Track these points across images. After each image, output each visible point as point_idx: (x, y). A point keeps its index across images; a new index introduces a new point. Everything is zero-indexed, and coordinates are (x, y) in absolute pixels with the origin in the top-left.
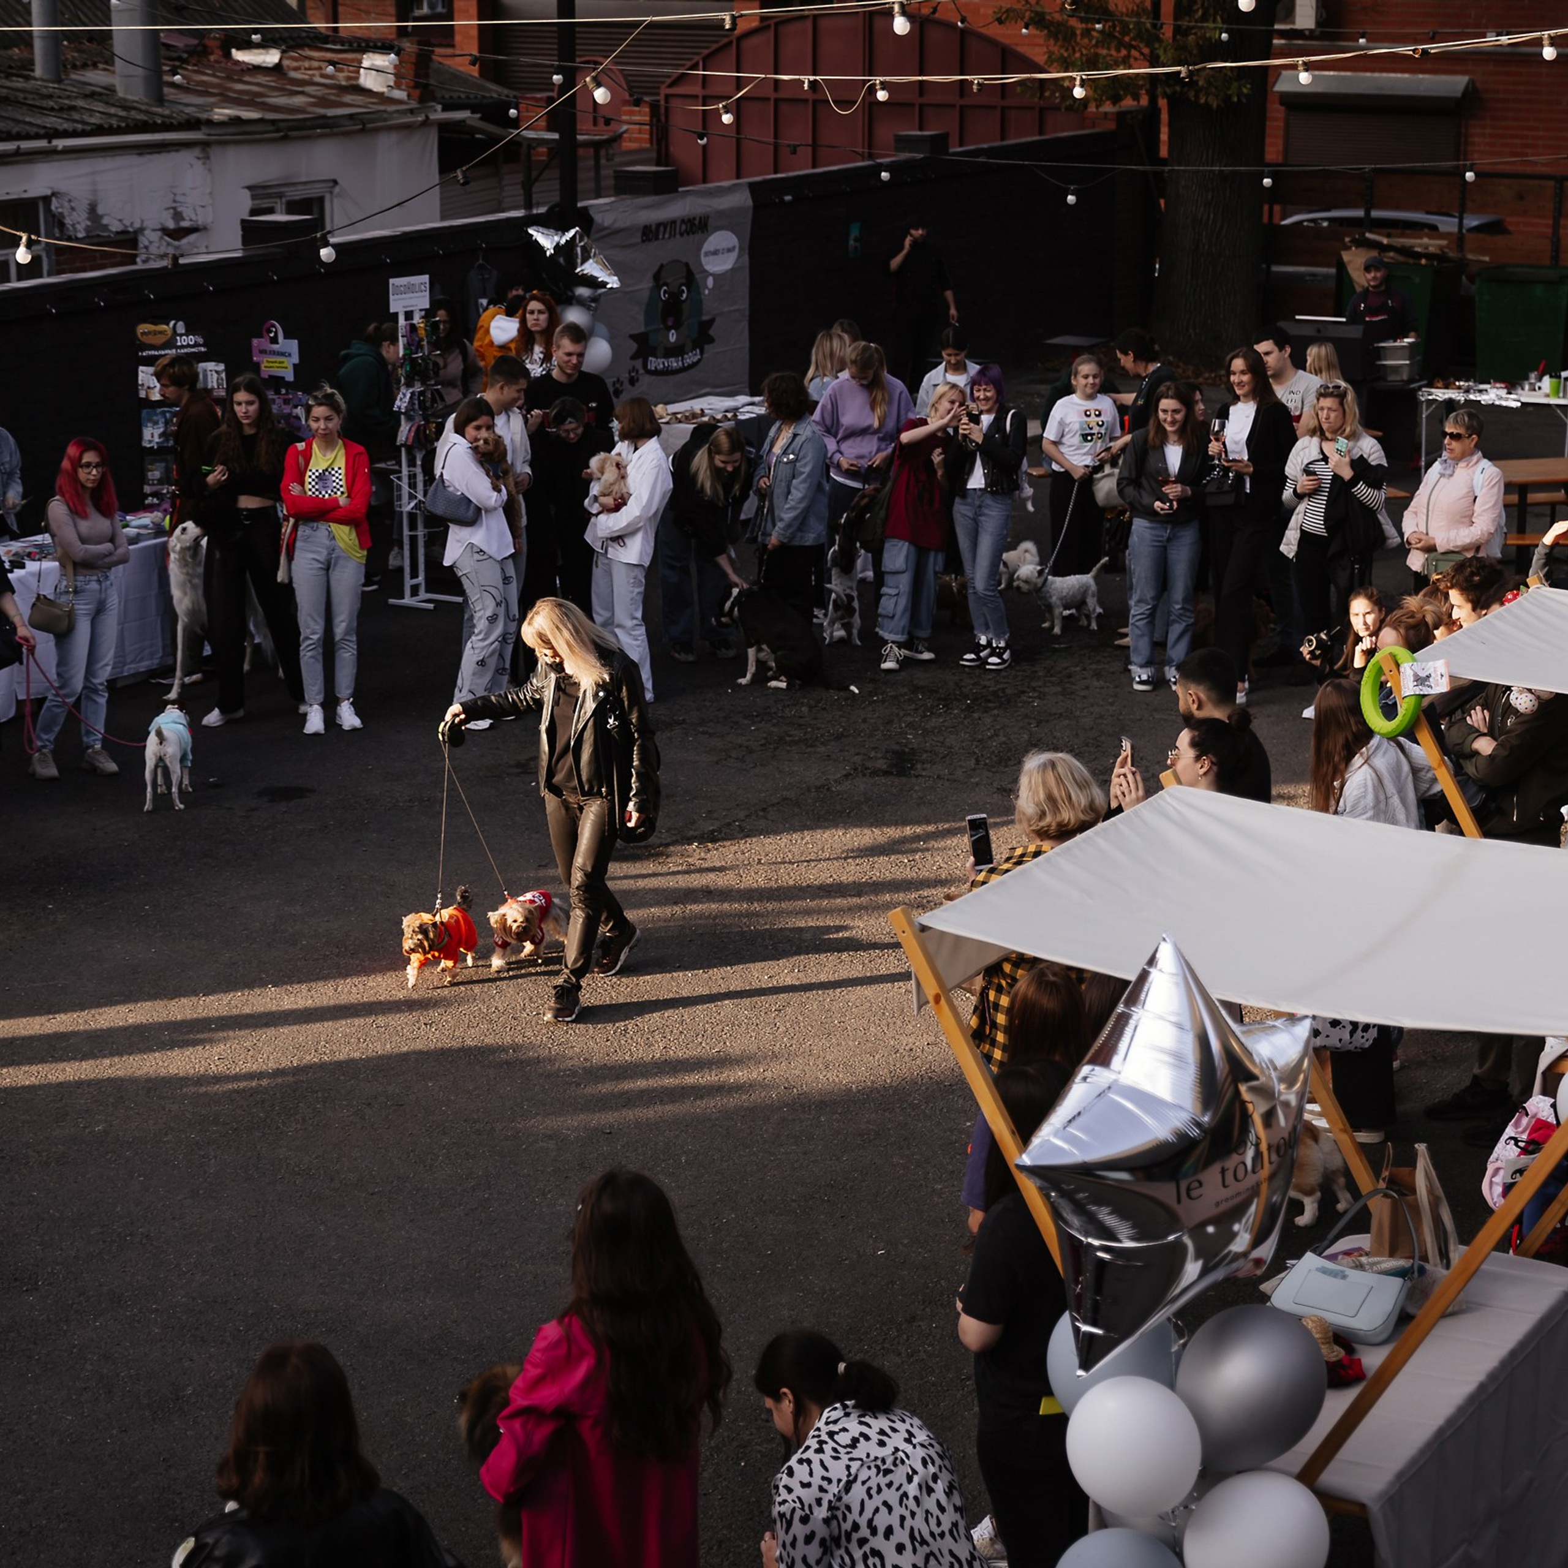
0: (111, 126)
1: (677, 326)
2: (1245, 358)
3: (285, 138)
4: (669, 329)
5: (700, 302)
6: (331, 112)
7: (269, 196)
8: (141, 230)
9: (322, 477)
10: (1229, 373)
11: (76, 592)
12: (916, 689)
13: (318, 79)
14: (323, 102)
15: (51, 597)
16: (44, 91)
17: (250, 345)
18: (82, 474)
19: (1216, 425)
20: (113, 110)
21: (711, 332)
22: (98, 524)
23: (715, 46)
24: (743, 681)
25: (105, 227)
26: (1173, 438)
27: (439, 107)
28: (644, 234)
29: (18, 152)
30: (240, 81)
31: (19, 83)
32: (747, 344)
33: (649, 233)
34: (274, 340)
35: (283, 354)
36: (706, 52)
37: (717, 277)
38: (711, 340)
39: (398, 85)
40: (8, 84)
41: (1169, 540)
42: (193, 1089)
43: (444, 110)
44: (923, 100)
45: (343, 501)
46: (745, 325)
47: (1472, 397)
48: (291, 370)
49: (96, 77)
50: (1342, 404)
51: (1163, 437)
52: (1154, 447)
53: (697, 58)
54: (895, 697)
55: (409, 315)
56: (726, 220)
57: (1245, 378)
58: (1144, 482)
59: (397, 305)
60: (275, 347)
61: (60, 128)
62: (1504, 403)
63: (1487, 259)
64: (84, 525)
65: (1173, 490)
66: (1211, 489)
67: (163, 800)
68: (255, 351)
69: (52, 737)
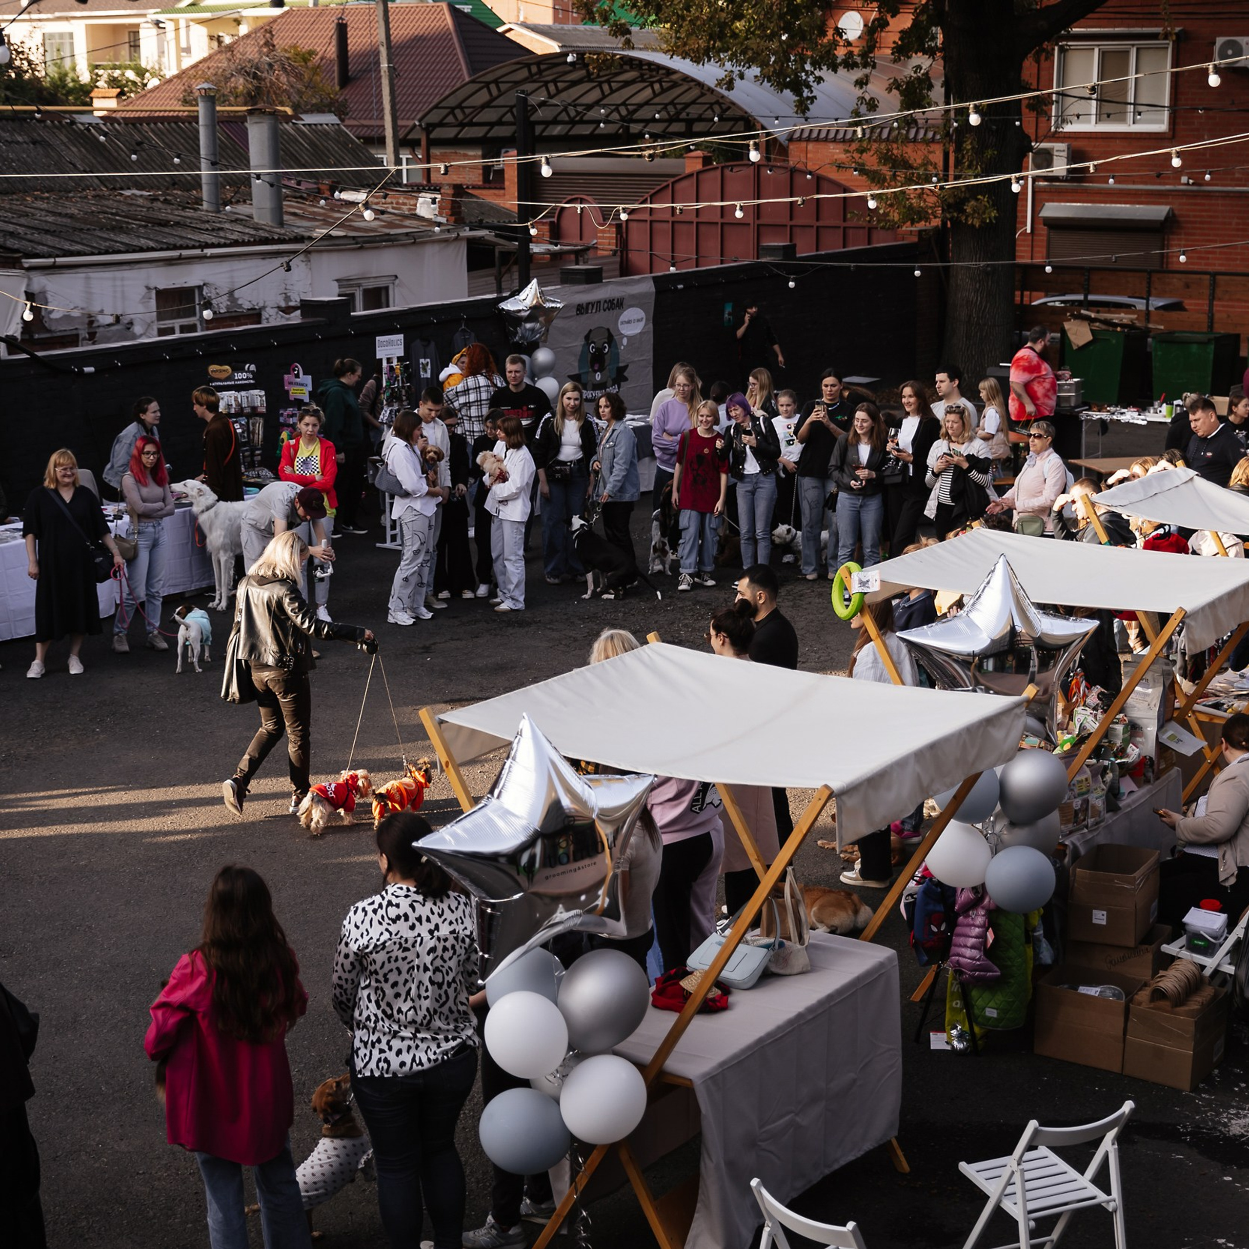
0: (243, 241)
1: (601, 370)
2: (912, 387)
3: (361, 248)
4: (596, 372)
5: (618, 354)
6: (393, 232)
7: (351, 286)
8: (264, 307)
9: (305, 462)
10: (901, 396)
11: (139, 533)
12: (698, 602)
13: (390, 210)
14: (391, 225)
15: (124, 536)
16: (206, 218)
17: (283, 379)
18: (144, 458)
19: (892, 431)
20: (247, 230)
21: (626, 374)
22: (153, 490)
23: (659, 187)
24: (586, 596)
25: (240, 306)
26: (864, 439)
27: (467, 229)
28: (578, 310)
29: (180, 258)
30: (339, 212)
31: (190, 213)
32: (652, 382)
33: (582, 309)
34: (297, 376)
35: (302, 385)
36: (653, 191)
37: (630, 338)
38: (626, 379)
39: (440, 214)
40: (183, 214)
41: (861, 506)
42: (148, 840)
43: (471, 230)
44: (793, 223)
45: (318, 477)
46: (650, 369)
47: (1115, 417)
48: (307, 394)
49: (243, 209)
50: (962, 418)
51: (857, 437)
52: (852, 445)
53: (646, 195)
54: (681, 608)
55: (389, 360)
56: (637, 301)
57: (912, 400)
58: (846, 469)
59: (381, 353)
60: (298, 380)
61: (209, 242)
62: (1136, 422)
63: (1162, 327)
64: (145, 491)
65: (863, 473)
66: (888, 473)
67: (188, 666)
68: (286, 383)
69: (126, 626)
